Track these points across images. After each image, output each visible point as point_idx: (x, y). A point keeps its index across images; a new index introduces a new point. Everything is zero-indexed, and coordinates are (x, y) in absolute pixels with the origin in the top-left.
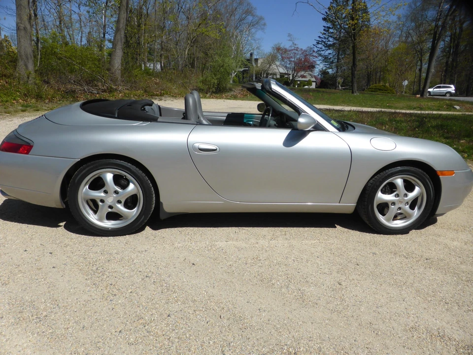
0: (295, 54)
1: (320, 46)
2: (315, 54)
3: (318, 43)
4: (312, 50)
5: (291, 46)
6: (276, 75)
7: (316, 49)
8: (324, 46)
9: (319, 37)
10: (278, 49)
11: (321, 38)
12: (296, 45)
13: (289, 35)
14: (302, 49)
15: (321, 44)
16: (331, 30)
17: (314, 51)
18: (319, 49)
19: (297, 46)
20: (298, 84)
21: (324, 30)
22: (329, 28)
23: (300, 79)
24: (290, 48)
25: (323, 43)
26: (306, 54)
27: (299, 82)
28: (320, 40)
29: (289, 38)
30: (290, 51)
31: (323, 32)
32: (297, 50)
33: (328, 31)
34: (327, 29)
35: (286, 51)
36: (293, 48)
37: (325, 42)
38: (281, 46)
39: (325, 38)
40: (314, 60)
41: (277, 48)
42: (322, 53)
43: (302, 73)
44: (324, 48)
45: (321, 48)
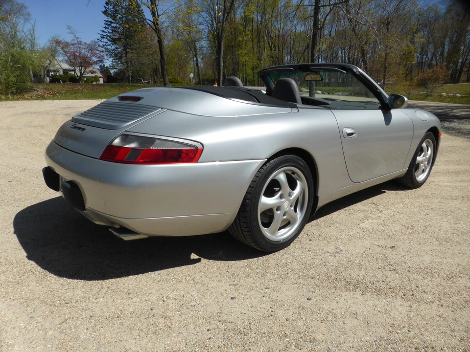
0: (79, 48)
1: (105, 40)
2: (100, 49)
3: (102, 38)
4: (97, 44)
5: (73, 40)
6: (58, 71)
7: (101, 44)
8: (108, 40)
9: (103, 31)
10: (58, 43)
11: (105, 32)
12: (78, 38)
13: (69, 28)
14: (85, 43)
15: (106, 38)
16: (113, 25)
17: (99, 46)
18: (105, 44)
19: (79, 40)
20: (85, 80)
21: (106, 24)
22: (111, 22)
23: (90, 75)
24: (73, 42)
25: (108, 38)
26: (92, 48)
27: (85, 79)
28: (105, 34)
29: (69, 31)
30: (73, 45)
31: (105, 26)
32: (80, 44)
33: (110, 25)
34: (108, 23)
35: (67, 45)
36: (76, 42)
37: (110, 36)
38: (60, 39)
39: (109, 32)
40: (102, 54)
41: (55, 41)
42: (109, 47)
43: (91, 69)
44: (109, 43)
45: (106, 43)
